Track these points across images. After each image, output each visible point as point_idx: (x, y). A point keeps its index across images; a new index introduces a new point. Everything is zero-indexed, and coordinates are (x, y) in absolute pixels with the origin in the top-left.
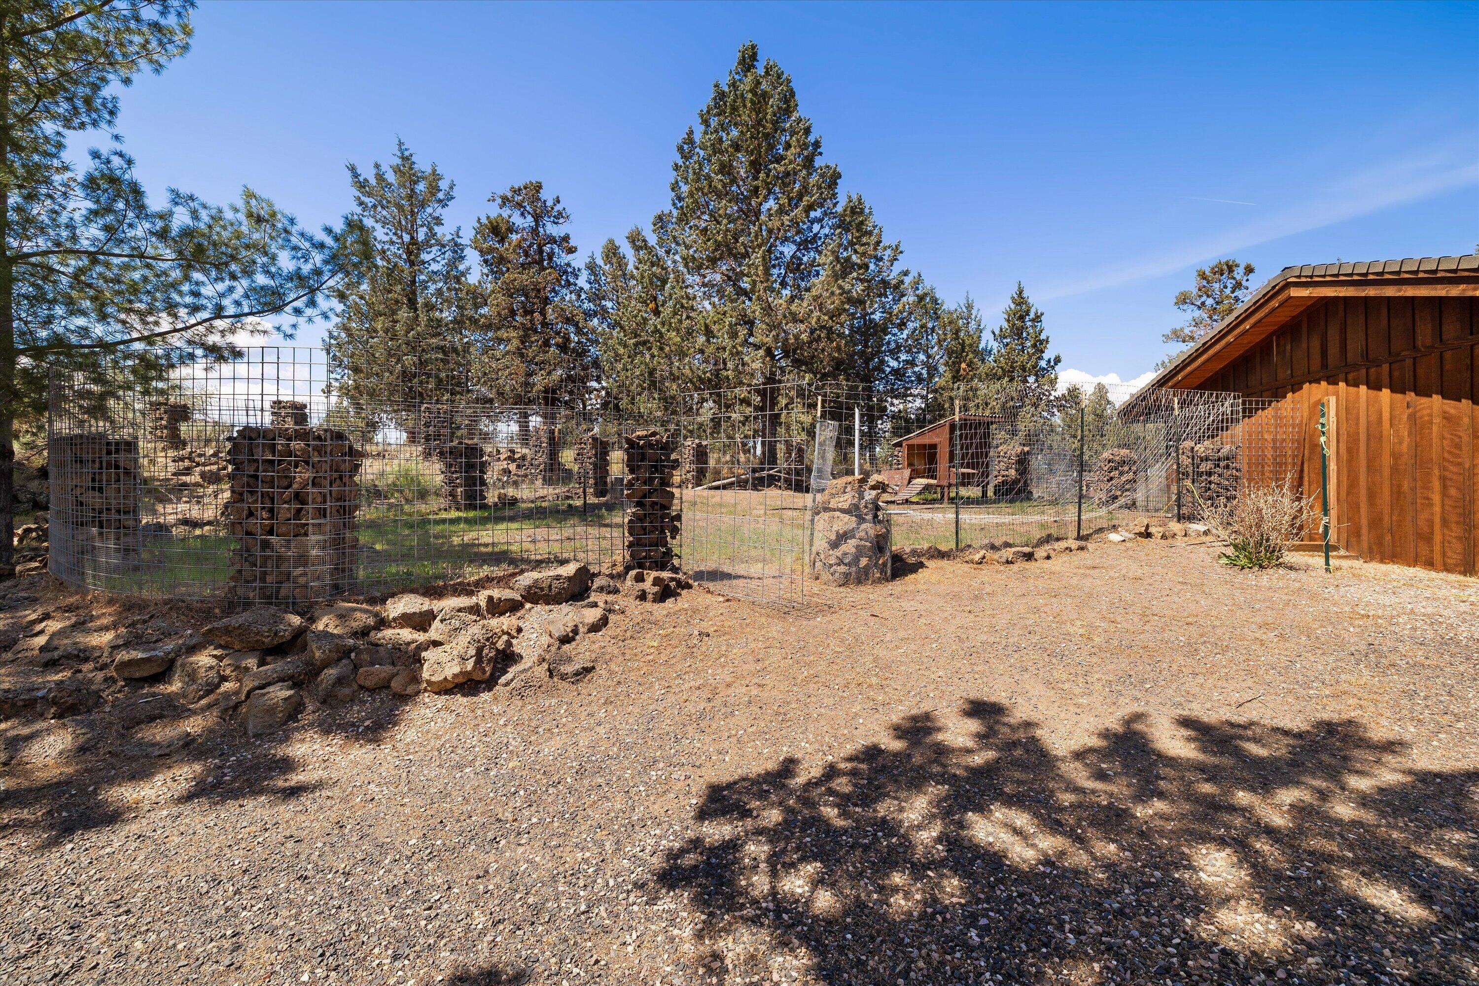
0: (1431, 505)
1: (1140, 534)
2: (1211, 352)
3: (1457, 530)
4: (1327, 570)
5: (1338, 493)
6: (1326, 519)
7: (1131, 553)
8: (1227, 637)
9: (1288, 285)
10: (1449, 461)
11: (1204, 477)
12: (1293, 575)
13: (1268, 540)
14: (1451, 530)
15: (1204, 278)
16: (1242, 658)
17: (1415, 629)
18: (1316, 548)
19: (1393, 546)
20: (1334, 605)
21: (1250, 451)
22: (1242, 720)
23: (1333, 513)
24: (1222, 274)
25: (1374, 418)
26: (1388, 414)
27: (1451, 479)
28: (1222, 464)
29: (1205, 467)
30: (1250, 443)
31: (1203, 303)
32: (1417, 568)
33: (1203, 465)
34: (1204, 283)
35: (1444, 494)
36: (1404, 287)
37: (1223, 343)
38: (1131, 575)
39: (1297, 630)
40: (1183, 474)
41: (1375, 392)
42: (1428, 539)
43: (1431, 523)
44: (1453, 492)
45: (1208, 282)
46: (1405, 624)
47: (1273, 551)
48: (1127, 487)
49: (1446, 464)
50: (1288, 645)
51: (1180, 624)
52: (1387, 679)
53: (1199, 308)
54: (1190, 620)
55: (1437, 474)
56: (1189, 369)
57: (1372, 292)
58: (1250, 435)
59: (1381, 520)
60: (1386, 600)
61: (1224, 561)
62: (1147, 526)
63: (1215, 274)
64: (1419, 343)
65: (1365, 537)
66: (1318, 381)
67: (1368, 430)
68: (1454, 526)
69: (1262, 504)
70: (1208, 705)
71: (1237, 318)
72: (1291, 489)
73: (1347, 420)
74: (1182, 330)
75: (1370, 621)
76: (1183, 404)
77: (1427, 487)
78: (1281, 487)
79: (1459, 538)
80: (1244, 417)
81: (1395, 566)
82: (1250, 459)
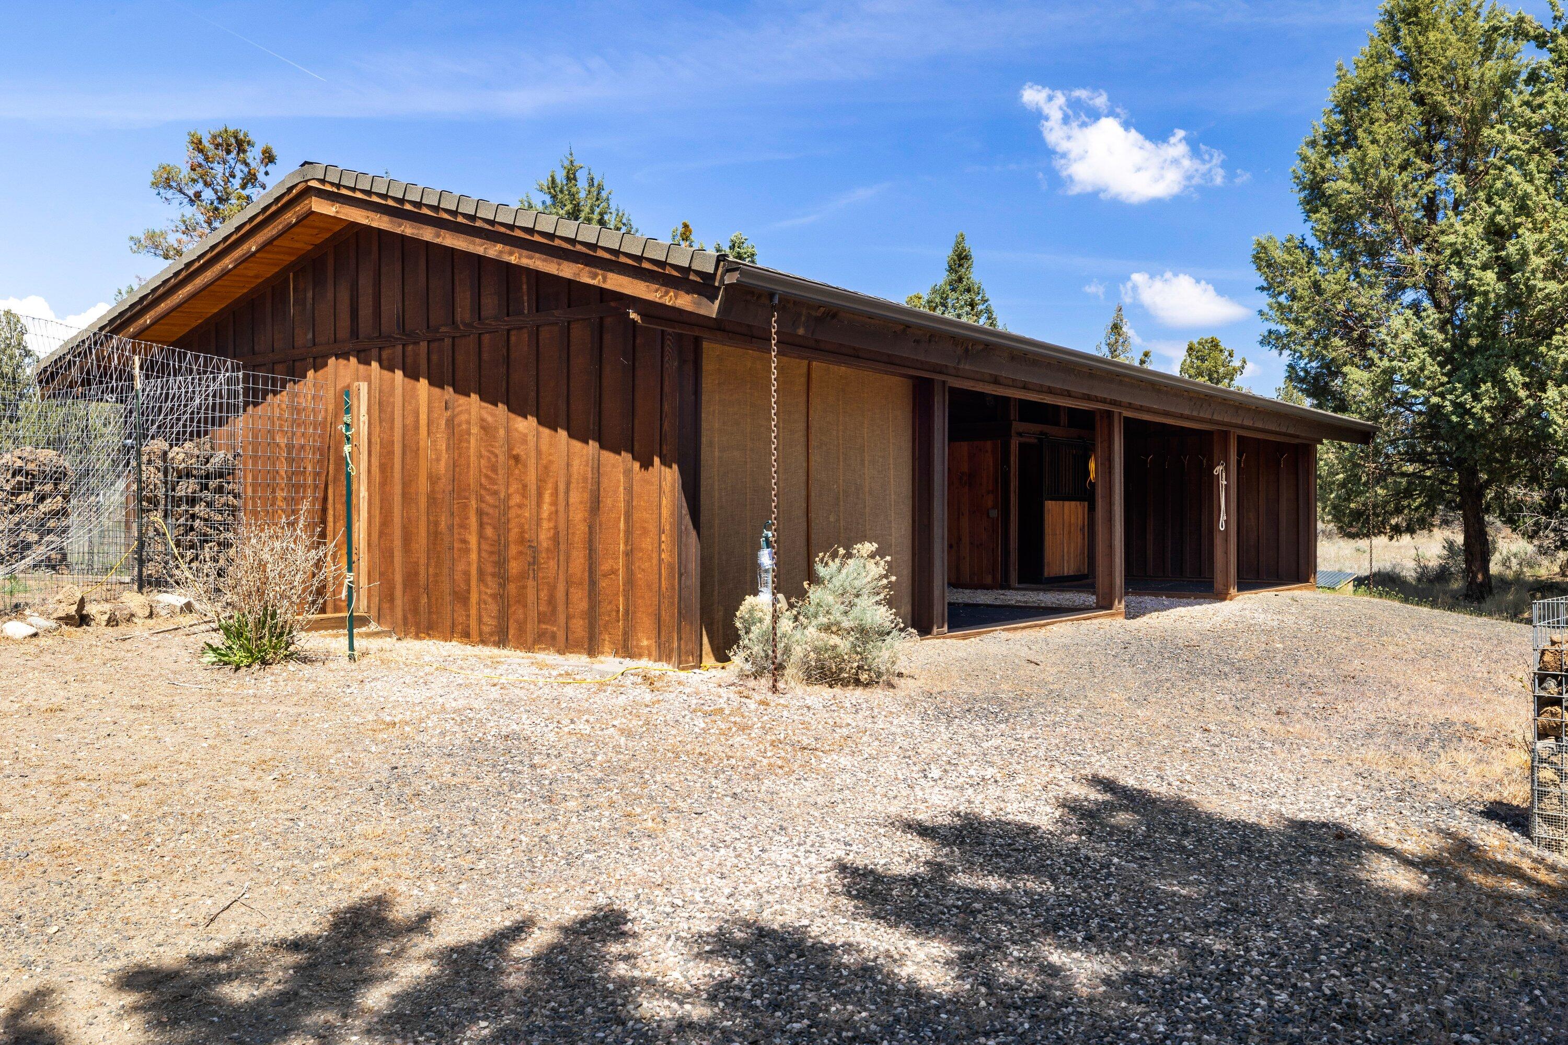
0: (467, 551)
1: (67, 620)
2: (199, 282)
3: (492, 585)
4: (351, 658)
5: (369, 535)
6: (350, 577)
7: (47, 658)
8: (200, 798)
9: (308, 192)
10: (485, 489)
11: (184, 507)
12: (307, 669)
13: (274, 615)
14: (487, 586)
15: (201, 151)
16: (223, 830)
17: (443, 734)
18: (336, 624)
19: (430, 613)
20: (355, 713)
21: (255, 463)
22: (214, 947)
23: (363, 564)
24: (228, 152)
25: (410, 421)
26: (425, 417)
27: (487, 514)
28: (213, 484)
29: (186, 488)
30: (255, 450)
31: (198, 195)
32: (454, 643)
33: (183, 484)
34: (200, 158)
35: (481, 536)
36: (443, 232)
37: (217, 269)
38: (43, 704)
39: (304, 765)
40: (149, 500)
41: (412, 382)
42: (462, 598)
43: (467, 574)
44: (489, 531)
45: (207, 159)
46: (434, 728)
47: (281, 634)
48: (51, 524)
49: (483, 492)
50: (290, 792)
51: (125, 788)
52: (408, 818)
53: (192, 202)
54: (143, 777)
55: (475, 506)
56: (163, 307)
57: (408, 229)
58: (255, 436)
59: (417, 574)
60: (416, 695)
61: (211, 657)
62: (82, 604)
63: (217, 146)
64: (458, 318)
65: (399, 602)
66: (345, 356)
67: (404, 438)
68: (489, 579)
69: (266, 556)
70: (160, 937)
71: (239, 228)
72: (309, 527)
73: (380, 422)
74: (163, 234)
75: (396, 731)
76: (149, 369)
77: (464, 526)
78: (292, 524)
79: (494, 596)
80: (246, 404)
81: (431, 643)
82: (255, 478)
